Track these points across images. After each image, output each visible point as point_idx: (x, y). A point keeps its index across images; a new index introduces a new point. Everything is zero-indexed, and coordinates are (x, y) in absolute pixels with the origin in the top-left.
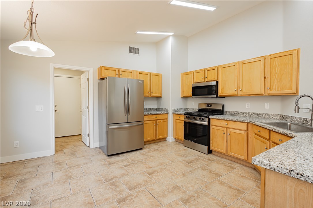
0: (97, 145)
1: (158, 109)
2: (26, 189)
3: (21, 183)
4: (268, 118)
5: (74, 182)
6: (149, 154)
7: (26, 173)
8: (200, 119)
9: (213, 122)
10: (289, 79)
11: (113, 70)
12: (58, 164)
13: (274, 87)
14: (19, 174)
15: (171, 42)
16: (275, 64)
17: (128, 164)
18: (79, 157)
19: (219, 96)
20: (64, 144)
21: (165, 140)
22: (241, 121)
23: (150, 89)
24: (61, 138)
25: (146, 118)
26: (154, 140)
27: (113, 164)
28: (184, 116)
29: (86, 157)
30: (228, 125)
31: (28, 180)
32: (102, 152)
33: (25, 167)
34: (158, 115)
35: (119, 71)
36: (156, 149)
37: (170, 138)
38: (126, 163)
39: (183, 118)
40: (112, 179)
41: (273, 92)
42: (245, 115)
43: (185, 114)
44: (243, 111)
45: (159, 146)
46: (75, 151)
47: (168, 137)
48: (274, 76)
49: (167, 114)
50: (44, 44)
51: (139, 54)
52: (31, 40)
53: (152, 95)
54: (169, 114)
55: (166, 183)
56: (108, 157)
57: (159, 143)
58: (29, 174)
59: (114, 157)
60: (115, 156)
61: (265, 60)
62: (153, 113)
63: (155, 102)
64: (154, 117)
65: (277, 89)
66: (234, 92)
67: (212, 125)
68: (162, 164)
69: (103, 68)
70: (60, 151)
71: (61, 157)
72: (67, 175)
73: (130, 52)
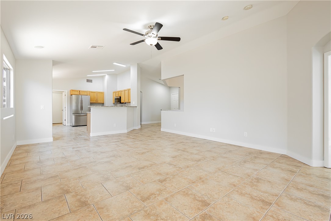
0: (69, 124)
11: (77, 91)
19: (121, 103)
23: (97, 99)
35: (80, 91)
51: (92, 82)
53: (98, 102)
69: (72, 90)
73: (87, 82)
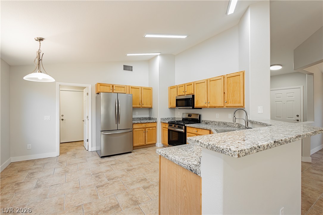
0: (94, 149)
1: (150, 119)
2: (34, 178)
3: (31, 175)
4: (230, 126)
5: (69, 174)
6: (135, 156)
7: (35, 169)
8: (178, 127)
9: (188, 130)
10: (239, 95)
11: (108, 85)
12: (60, 162)
13: (230, 101)
14: (30, 169)
15: (159, 60)
16: (230, 82)
17: (115, 163)
18: (78, 158)
19: (195, 107)
20: (68, 148)
21: (154, 145)
22: (205, 128)
23: (141, 101)
24: (67, 143)
25: (135, 126)
26: (144, 145)
27: (103, 163)
28: (168, 124)
29: (83, 158)
30: (198, 132)
31: (36, 173)
32: (97, 155)
33: (35, 165)
34: (147, 124)
35: (113, 86)
36: (143, 152)
37: (159, 144)
38: (113, 163)
39: (167, 126)
40: (98, 173)
41: (229, 105)
42: (216, 123)
43: (169, 123)
44: (214, 120)
45: (147, 151)
46: (76, 154)
47: (157, 143)
48: (230, 92)
49: (156, 122)
50: (47, 74)
51: (132, 71)
52: (39, 72)
53: (143, 106)
54: (157, 123)
55: (138, 176)
56: (101, 158)
57: (148, 148)
58: (37, 169)
59: (105, 158)
60: (107, 158)
61: (224, 79)
62: (142, 121)
63: (147, 112)
64: (144, 125)
65: (231, 103)
66: (205, 104)
67: (188, 132)
68: (142, 164)
69: (99, 85)
70: (63, 153)
71: (64, 158)
72: (65, 170)
73: (124, 69)
